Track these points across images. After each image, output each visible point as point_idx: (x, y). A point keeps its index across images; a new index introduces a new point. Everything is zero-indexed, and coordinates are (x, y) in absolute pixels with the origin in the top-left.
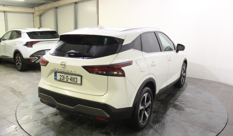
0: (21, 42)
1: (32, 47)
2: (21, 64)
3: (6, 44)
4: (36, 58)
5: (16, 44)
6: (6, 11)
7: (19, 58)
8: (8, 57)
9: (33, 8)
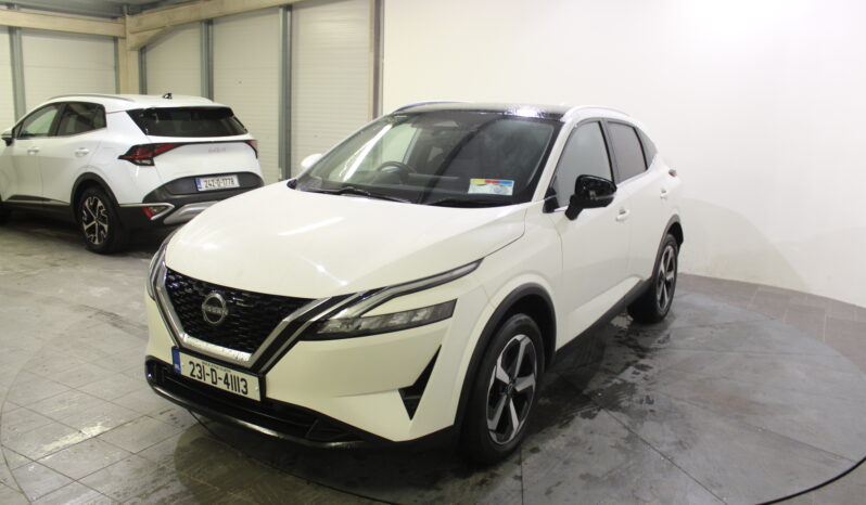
0: (106, 147)
1: (153, 164)
2: (106, 226)
3: (36, 151)
4: (167, 207)
5: (85, 153)
6: (20, 28)
7: (100, 204)
8: (48, 200)
9: (114, 18)
